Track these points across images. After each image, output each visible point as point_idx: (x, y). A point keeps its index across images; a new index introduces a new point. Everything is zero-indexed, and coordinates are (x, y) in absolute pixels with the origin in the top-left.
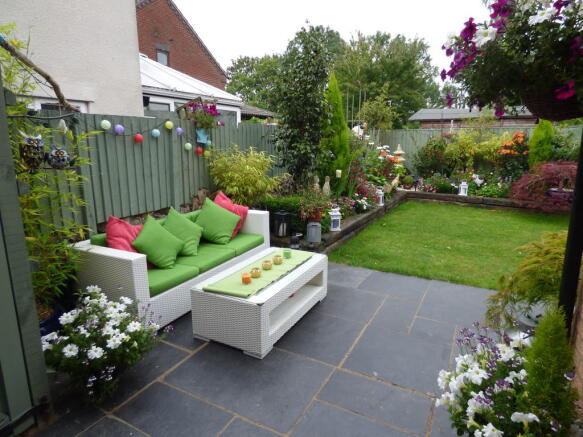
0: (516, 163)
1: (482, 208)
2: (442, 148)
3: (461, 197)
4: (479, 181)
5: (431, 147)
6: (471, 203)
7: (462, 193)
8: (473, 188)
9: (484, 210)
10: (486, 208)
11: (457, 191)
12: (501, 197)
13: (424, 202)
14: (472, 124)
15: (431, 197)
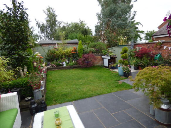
0: (76, 55)
1: (71, 69)
2: (55, 52)
3: (64, 67)
4: (68, 61)
5: (51, 52)
6: (68, 68)
7: (64, 66)
8: (67, 64)
9: (72, 70)
10: (72, 69)
11: (62, 65)
12: (75, 65)
13: (54, 70)
14: (61, 45)
15: (55, 68)
